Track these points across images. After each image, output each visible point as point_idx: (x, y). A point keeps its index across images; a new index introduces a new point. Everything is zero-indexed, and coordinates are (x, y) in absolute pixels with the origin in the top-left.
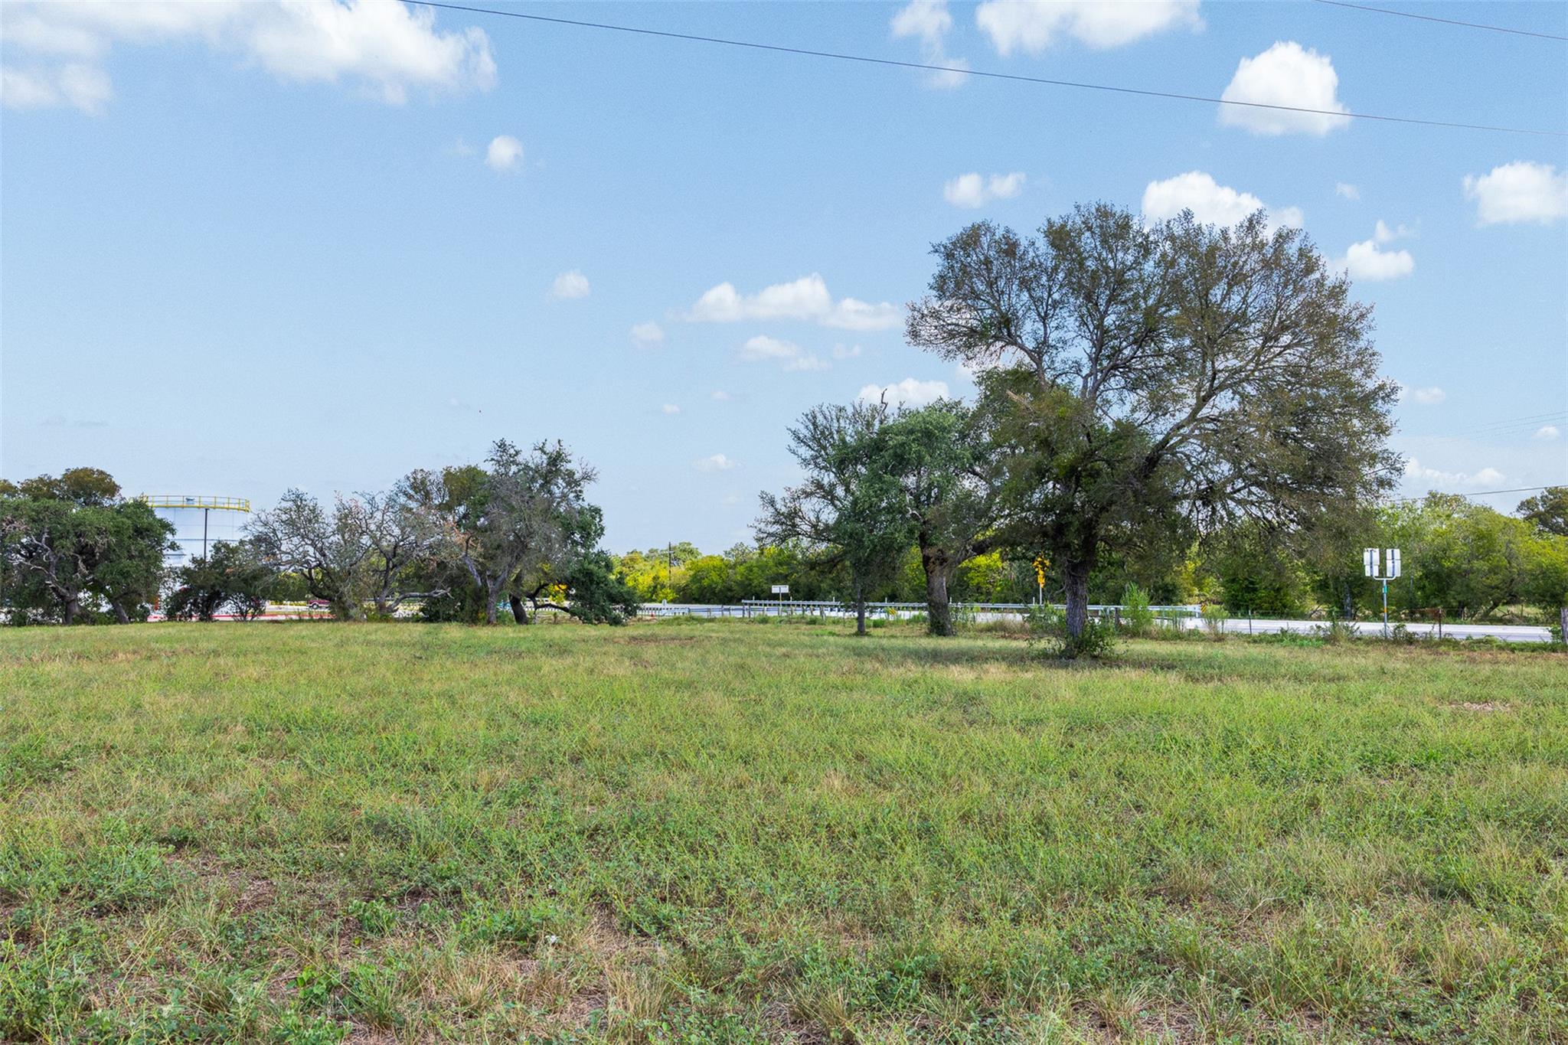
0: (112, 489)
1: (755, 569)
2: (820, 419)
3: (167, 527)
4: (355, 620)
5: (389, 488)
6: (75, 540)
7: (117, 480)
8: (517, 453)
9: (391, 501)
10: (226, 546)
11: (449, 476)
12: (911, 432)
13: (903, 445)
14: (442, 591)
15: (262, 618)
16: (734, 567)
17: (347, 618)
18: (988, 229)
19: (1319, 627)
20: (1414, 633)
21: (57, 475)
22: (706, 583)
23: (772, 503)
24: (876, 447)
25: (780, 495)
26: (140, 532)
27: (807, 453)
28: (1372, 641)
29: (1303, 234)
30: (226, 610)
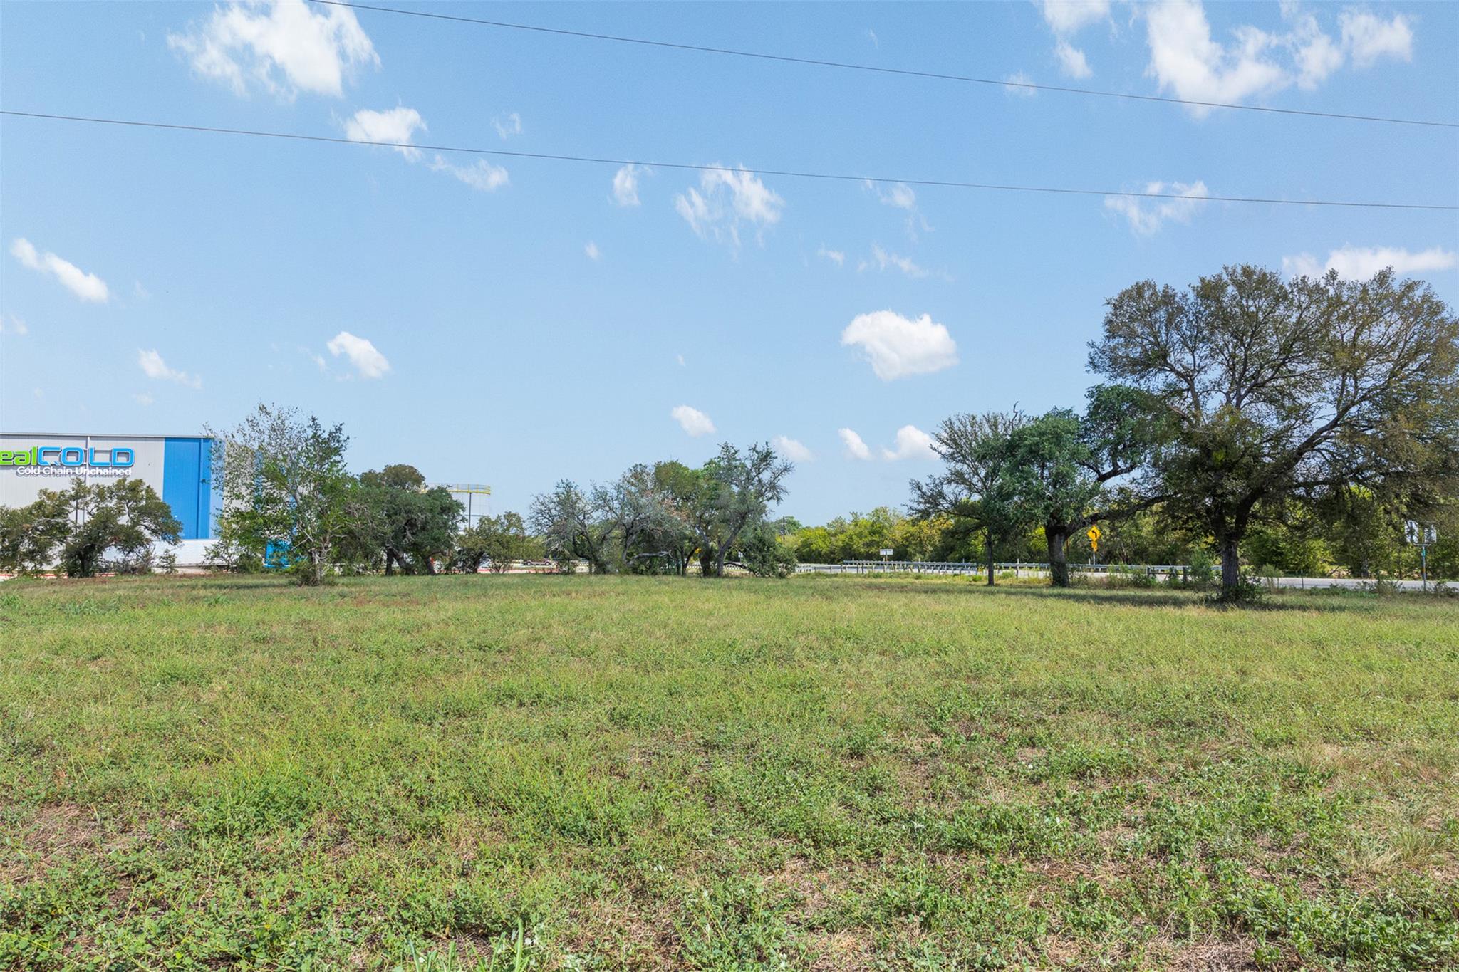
0: (419, 479)
1: (854, 537)
2: (957, 426)
3: (460, 506)
4: (611, 573)
5: (617, 478)
6: (405, 515)
7: (421, 471)
8: (736, 452)
9: (618, 487)
10: (489, 520)
11: (659, 468)
12: (1042, 434)
13: (1036, 444)
14: (665, 553)
15: (510, 572)
16: (835, 535)
17: (605, 572)
18: (1149, 286)
19: (1365, 583)
20: (1454, 589)
21: (379, 469)
22: (813, 547)
23: (919, 488)
24: (1011, 447)
25: (924, 481)
26: (444, 510)
27: (944, 449)
28: (1415, 596)
29: (1425, 285)
30: (484, 567)
